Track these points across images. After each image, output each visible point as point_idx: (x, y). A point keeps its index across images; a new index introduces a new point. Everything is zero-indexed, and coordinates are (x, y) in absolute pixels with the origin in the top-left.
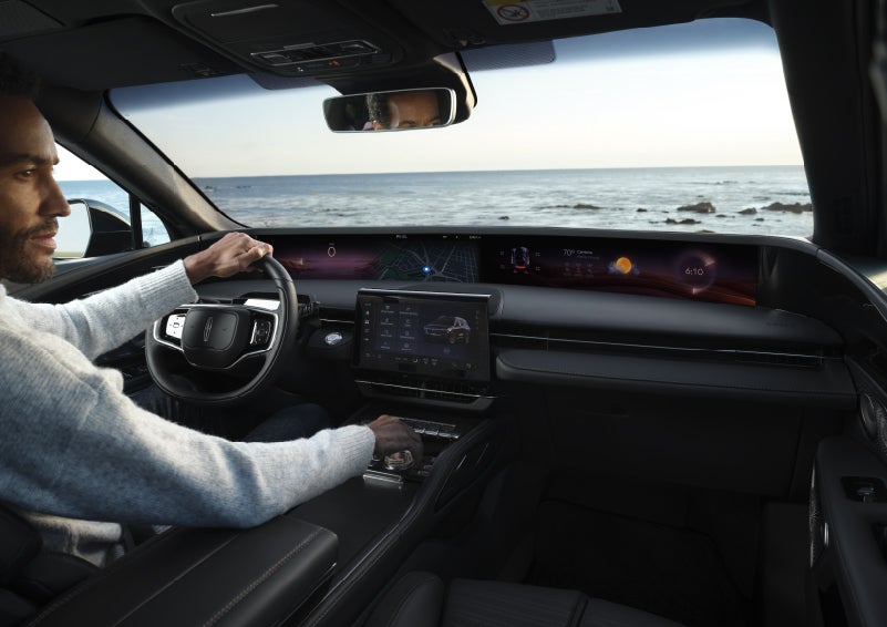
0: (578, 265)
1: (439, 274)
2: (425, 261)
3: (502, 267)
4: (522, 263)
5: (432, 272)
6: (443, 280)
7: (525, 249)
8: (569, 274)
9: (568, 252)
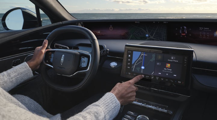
0: (204, 33)
1: (152, 37)
2: (146, 32)
3: (177, 34)
4: (184, 33)
5: (149, 37)
6: (153, 40)
7: (185, 27)
8: (202, 37)
9: (201, 28)
